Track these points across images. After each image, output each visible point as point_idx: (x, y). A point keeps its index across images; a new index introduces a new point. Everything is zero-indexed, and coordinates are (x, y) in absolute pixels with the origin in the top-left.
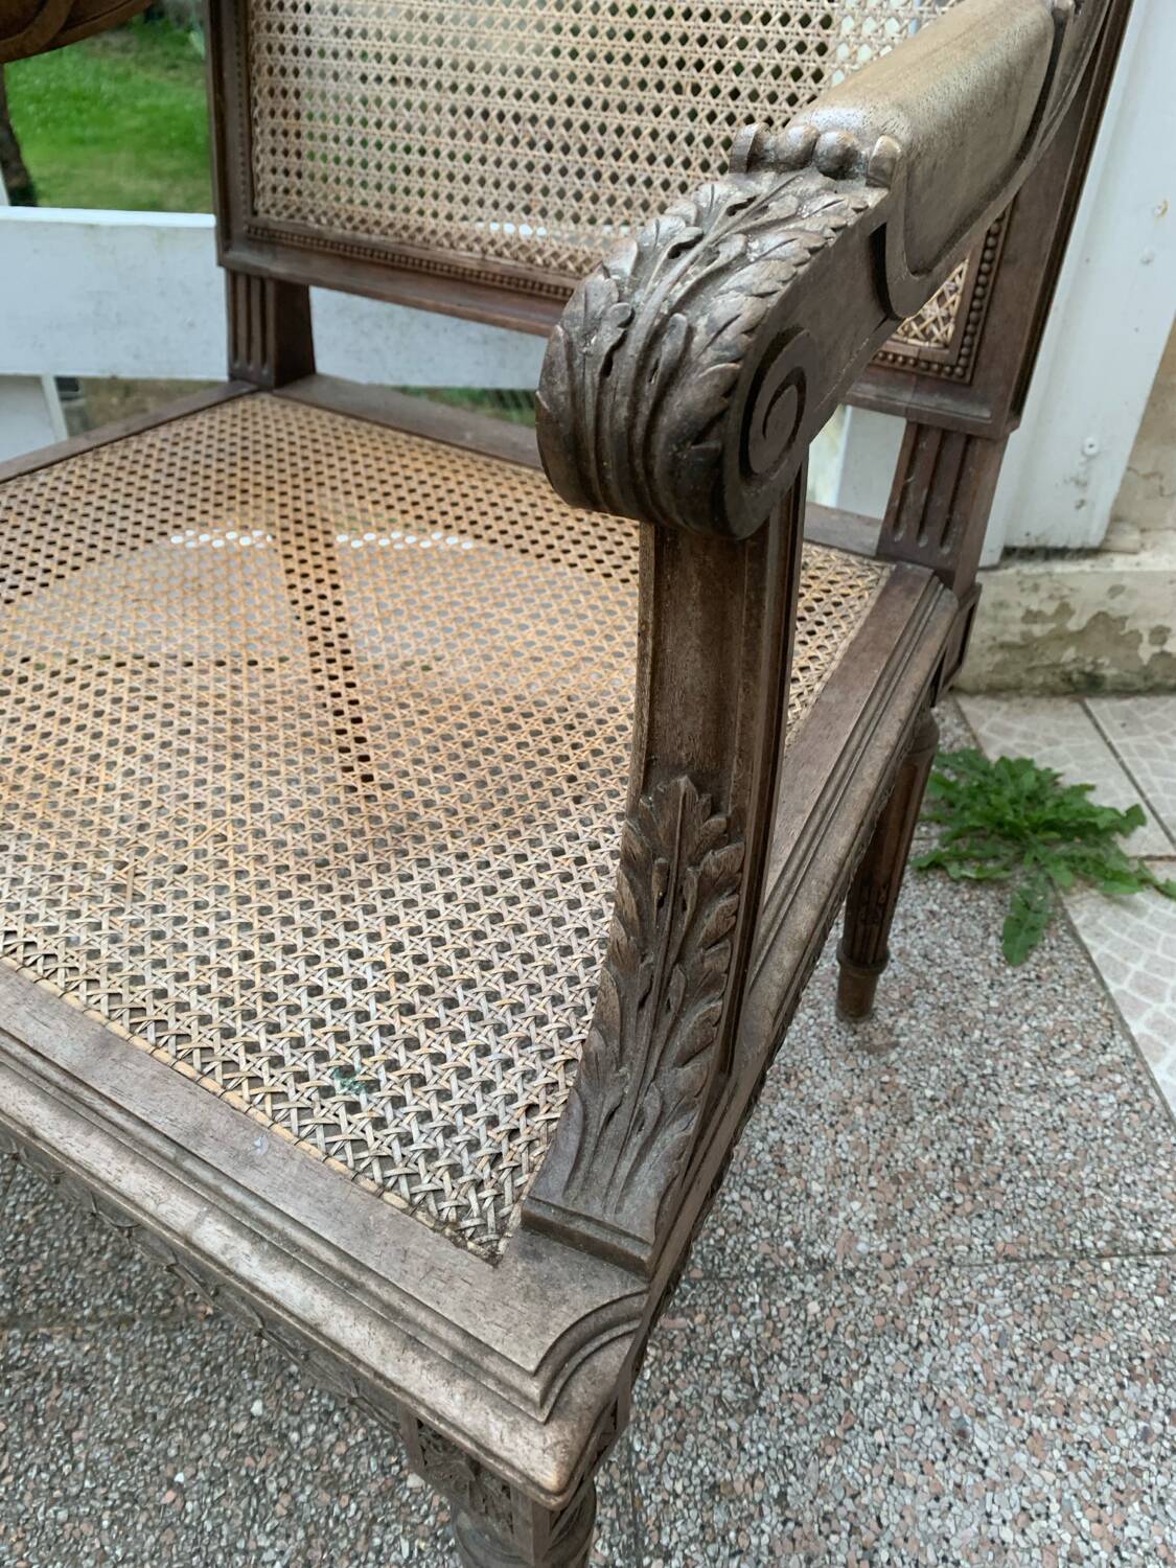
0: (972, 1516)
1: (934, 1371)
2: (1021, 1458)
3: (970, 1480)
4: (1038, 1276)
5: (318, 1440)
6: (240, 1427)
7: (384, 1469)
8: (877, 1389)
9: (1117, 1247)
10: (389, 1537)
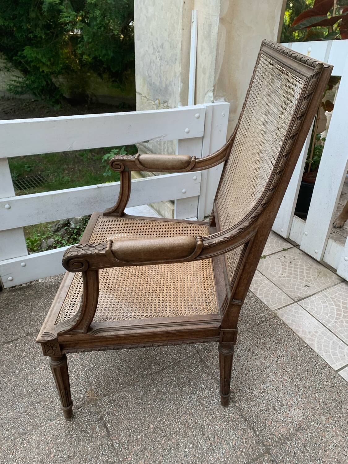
0: (259, 361)
1: (246, 346)
2: (262, 352)
3: (257, 357)
4: (254, 329)
5: (167, 390)
6: (154, 393)
7: (179, 389)
8: (240, 351)
9: (262, 322)
10: (185, 396)
